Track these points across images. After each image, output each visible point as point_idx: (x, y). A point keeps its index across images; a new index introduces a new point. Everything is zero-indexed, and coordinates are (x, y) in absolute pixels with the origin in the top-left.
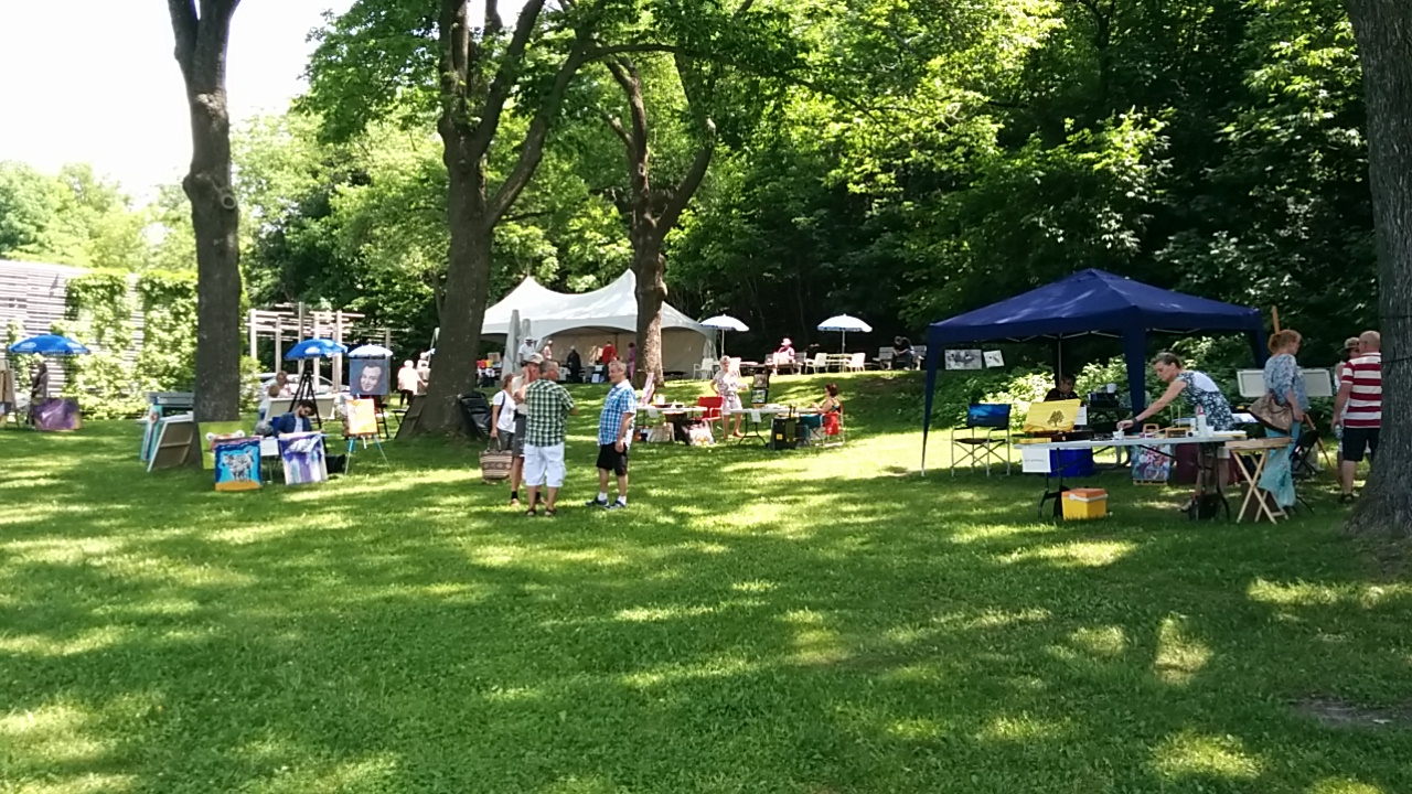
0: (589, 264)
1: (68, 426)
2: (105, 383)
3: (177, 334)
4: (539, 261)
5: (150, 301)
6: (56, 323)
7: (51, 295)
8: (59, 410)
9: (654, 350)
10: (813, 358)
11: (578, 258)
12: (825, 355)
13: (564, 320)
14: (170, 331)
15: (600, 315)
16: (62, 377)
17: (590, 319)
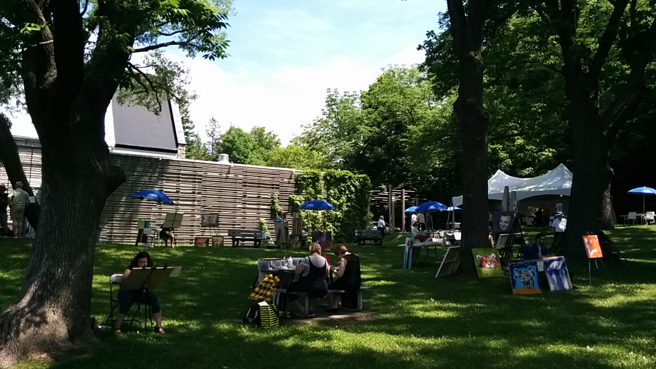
3: (341, 201)
5: (329, 185)
6: (291, 196)
7: (289, 183)
8: (323, 239)
14: (337, 200)
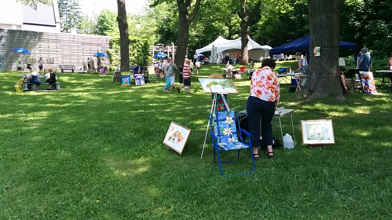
0: (237, 32)
1: (105, 73)
2: (118, 64)
4: (224, 31)
6: (107, 49)
7: (106, 43)
8: (103, 69)
9: (245, 55)
10: (289, 56)
11: (234, 30)
12: (292, 56)
13: (227, 47)
15: (236, 46)
16: (109, 62)
17: (233, 47)
